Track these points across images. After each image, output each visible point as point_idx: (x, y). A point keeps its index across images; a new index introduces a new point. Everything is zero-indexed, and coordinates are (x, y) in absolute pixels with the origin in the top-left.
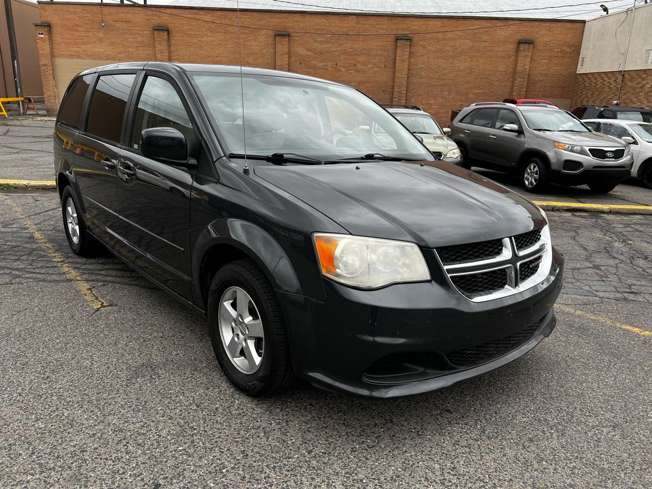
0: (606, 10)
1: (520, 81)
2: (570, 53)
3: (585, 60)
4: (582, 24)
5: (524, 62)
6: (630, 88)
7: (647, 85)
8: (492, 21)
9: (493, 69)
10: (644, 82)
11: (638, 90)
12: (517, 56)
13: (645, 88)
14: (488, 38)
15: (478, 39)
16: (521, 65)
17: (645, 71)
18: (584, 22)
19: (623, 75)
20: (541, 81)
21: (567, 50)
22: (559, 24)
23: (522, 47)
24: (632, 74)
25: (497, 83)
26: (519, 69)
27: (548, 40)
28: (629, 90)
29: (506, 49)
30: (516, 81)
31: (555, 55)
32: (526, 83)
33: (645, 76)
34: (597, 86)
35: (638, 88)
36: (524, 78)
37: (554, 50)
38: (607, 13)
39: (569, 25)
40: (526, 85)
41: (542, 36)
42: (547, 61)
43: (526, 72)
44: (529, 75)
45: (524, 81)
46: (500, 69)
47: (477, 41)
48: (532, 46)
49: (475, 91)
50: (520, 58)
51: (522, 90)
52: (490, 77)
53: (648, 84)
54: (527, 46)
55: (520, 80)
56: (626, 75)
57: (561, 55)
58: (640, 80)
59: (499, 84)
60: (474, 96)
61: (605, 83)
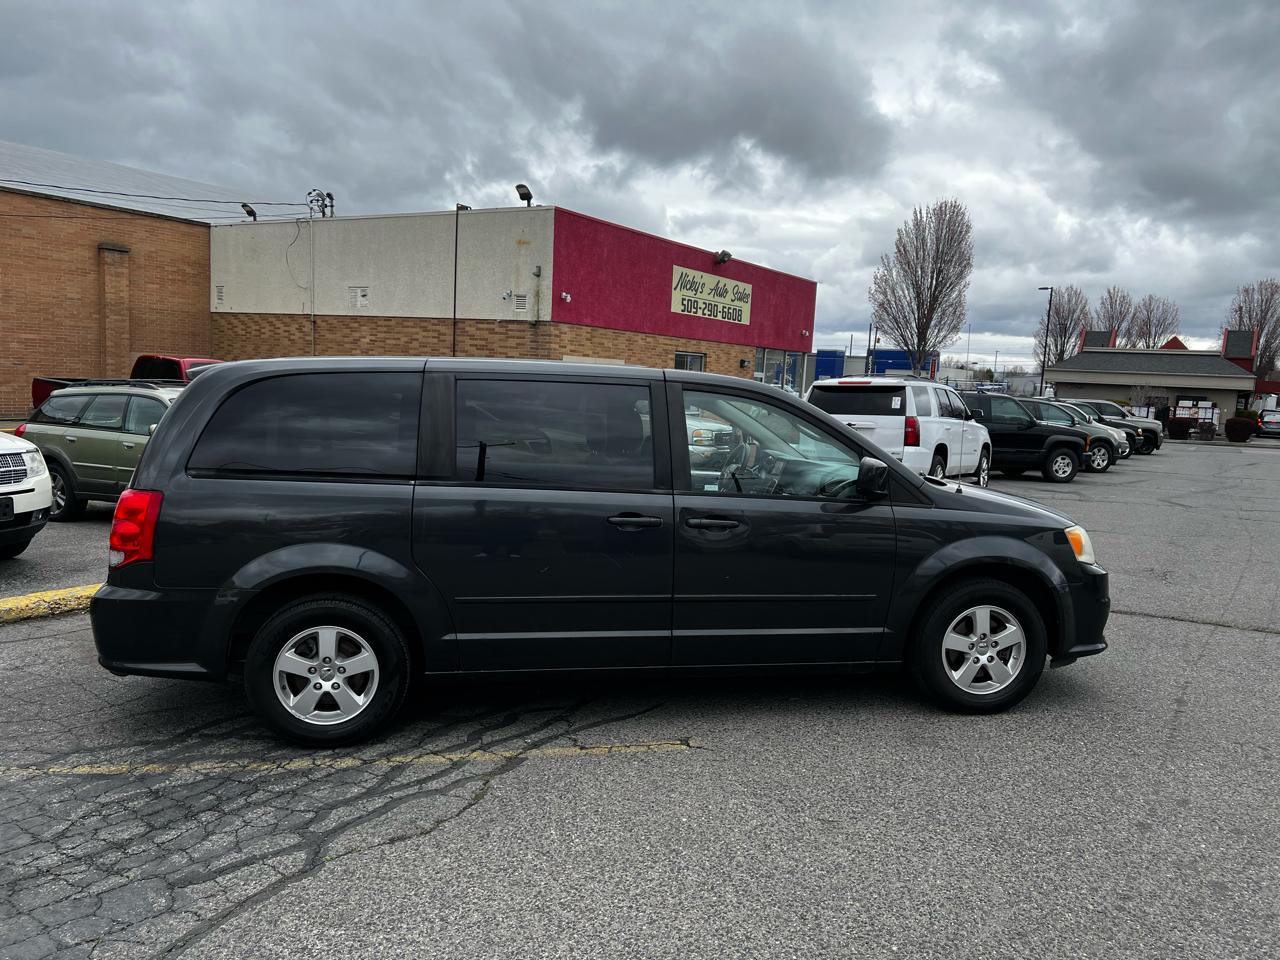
0: (251, 213)
1: (116, 321)
2: (195, 276)
3: (224, 290)
4: (203, 230)
5: (118, 285)
6: (331, 342)
7: (363, 340)
8: (37, 200)
9: (55, 295)
10: (357, 335)
11: (347, 346)
12: (100, 274)
13: (359, 343)
14: (35, 232)
15: (13, 232)
16: (113, 291)
17: (354, 318)
18: (208, 226)
19: (314, 322)
20: (152, 322)
21: (188, 270)
22: (167, 225)
23: (109, 257)
24: (330, 322)
25: (68, 322)
26: (110, 297)
27: (153, 249)
28: (330, 345)
29: (75, 256)
30: (108, 320)
31: (170, 277)
32: (127, 324)
33: (356, 325)
34: (263, 336)
35: (347, 343)
36: (123, 315)
37: (166, 268)
38: (255, 220)
39: (183, 228)
40: (127, 328)
41: (141, 241)
42: (158, 286)
43: (123, 303)
44: (130, 310)
45: (124, 321)
46: (69, 295)
47: (11, 235)
48: (126, 257)
49: (24, 336)
50: (107, 278)
51: (123, 336)
52: (51, 310)
53: (365, 337)
54: (117, 255)
55: (115, 317)
56: (319, 322)
57: (180, 278)
58: (348, 331)
59: (72, 323)
60: (23, 346)
61: (278, 331)
